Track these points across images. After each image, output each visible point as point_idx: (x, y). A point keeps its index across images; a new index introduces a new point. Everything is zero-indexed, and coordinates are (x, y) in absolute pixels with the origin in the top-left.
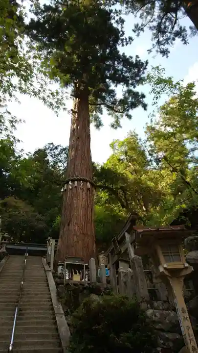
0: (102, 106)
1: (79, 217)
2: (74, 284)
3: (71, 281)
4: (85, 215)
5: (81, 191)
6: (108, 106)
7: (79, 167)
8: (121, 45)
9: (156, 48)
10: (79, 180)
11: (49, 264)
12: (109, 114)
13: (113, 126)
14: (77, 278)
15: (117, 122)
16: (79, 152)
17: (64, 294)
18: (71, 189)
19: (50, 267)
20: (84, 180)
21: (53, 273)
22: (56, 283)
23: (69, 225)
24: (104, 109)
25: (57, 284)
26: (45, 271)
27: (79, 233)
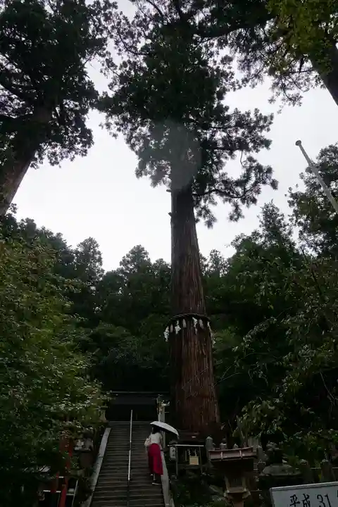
0: (213, 194)
3: (187, 465)
9: (282, 96)
12: (226, 200)
13: (231, 218)
15: (237, 210)
27: (194, 396)
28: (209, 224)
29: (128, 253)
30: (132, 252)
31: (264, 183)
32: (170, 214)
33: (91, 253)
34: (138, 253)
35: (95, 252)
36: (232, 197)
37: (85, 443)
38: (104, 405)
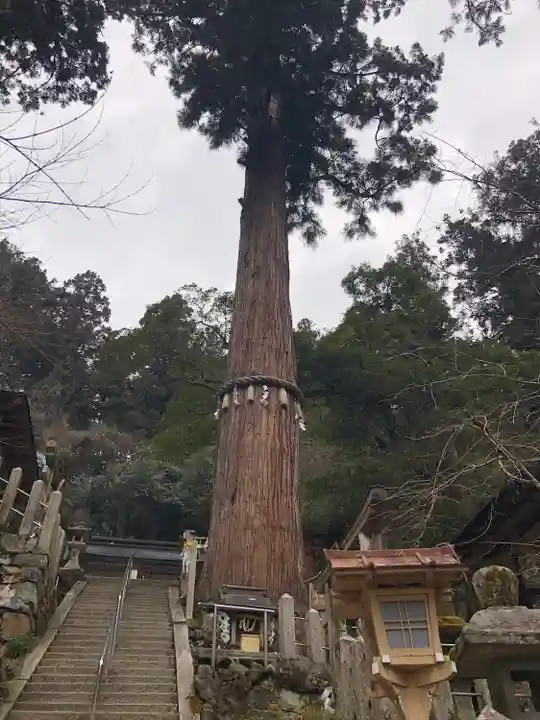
1: (259, 480)
2: (242, 662)
3: (236, 652)
4: (273, 475)
5: (265, 412)
6: (336, 183)
7: (259, 350)
8: (371, 20)
10: (258, 384)
11: (183, 603)
12: (343, 203)
13: (350, 233)
14: (250, 645)
15: (362, 221)
16: (260, 310)
17: (209, 690)
18: (237, 407)
19: (185, 611)
20: (271, 384)
21: (191, 629)
22: (195, 656)
23: (233, 500)
24: (327, 191)
25: (199, 661)
26: (172, 624)
27: (257, 523)
28: (310, 237)
32: (240, 200)
33: (88, 300)
35: (97, 299)
36: (357, 194)
37: (19, 591)
38: (78, 539)
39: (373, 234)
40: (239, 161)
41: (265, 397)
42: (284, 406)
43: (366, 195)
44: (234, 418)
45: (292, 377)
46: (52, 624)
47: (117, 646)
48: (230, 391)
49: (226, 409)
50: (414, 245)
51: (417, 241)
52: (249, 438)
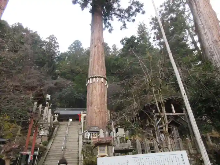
0: (113, 15)
1: (97, 101)
4: (100, 99)
5: (98, 84)
6: (117, 15)
7: (96, 68)
10: (96, 77)
11: (81, 128)
12: (119, 20)
13: (121, 29)
15: (125, 25)
18: (91, 83)
19: (81, 131)
20: (99, 77)
22: (83, 142)
26: (79, 135)
27: (97, 111)
28: (110, 31)
29: (72, 44)
30: (74, 43)
31: (139, 12)
32: (90, 25)
33: (53, 43)
34: (77, 44)
35: (55, 42)
36: (123, 18)
37: (45, 132)
38: (56, 115)
39: (127, 29)
40: (90, 12)
41: (98, 81)
42: (103, 83)
43: (126, 17)
44: (91, 86)
45: (105, 74)
46: (53, 137)
47: (67, 141)
48: (89, 79)
49: (88, 84)
50: (142, 24)
51: (143, 23)
52: (94, 91)
